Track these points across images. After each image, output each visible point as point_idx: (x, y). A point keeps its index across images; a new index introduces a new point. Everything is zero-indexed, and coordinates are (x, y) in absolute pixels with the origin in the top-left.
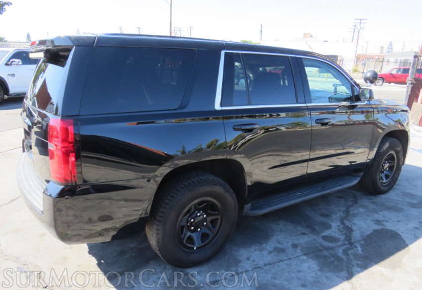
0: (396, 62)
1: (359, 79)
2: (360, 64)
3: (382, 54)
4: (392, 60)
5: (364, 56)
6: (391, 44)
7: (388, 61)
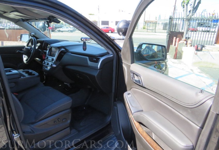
0: (162, 23)
1: (146, 32)
2: (146, 25)
3: (156, 20)
4: (160, 23)
5: (148, 21)
6: (160, 16)
7: (159, 23)
